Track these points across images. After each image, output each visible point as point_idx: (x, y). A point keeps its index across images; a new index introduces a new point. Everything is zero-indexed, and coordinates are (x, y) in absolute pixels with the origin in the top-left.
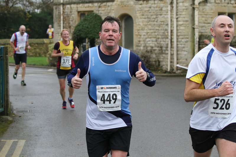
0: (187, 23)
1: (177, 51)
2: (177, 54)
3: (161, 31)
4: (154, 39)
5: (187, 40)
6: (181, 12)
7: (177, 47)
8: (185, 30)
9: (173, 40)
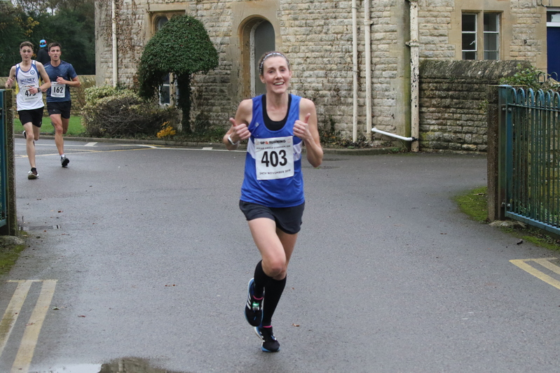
0: (394, 35)
1: (373, 97)
2: (373, 105)
3: (336, 54)
4: (322, 73)
5: (395, 72)
6: (379, 11)
7: (372, 89)
8: (390, 51)
9: (362, 74)
